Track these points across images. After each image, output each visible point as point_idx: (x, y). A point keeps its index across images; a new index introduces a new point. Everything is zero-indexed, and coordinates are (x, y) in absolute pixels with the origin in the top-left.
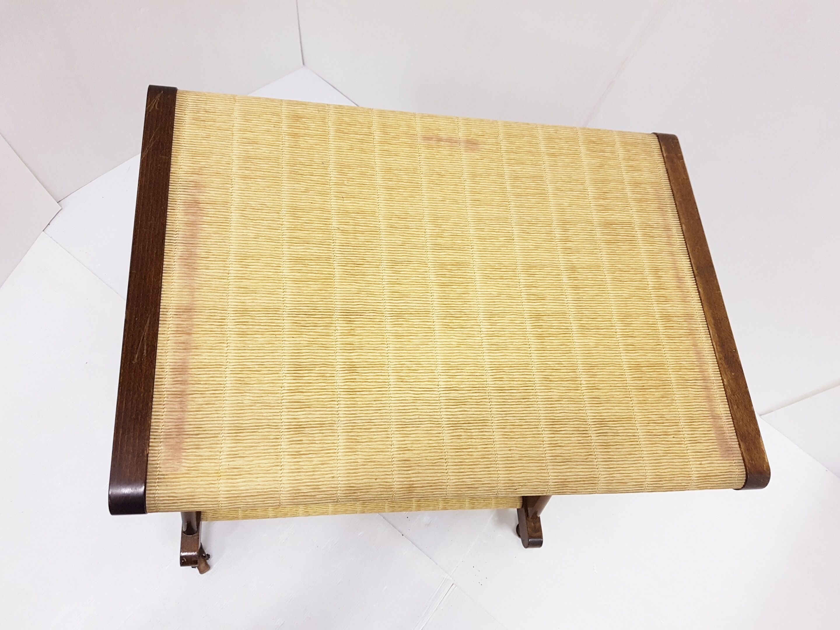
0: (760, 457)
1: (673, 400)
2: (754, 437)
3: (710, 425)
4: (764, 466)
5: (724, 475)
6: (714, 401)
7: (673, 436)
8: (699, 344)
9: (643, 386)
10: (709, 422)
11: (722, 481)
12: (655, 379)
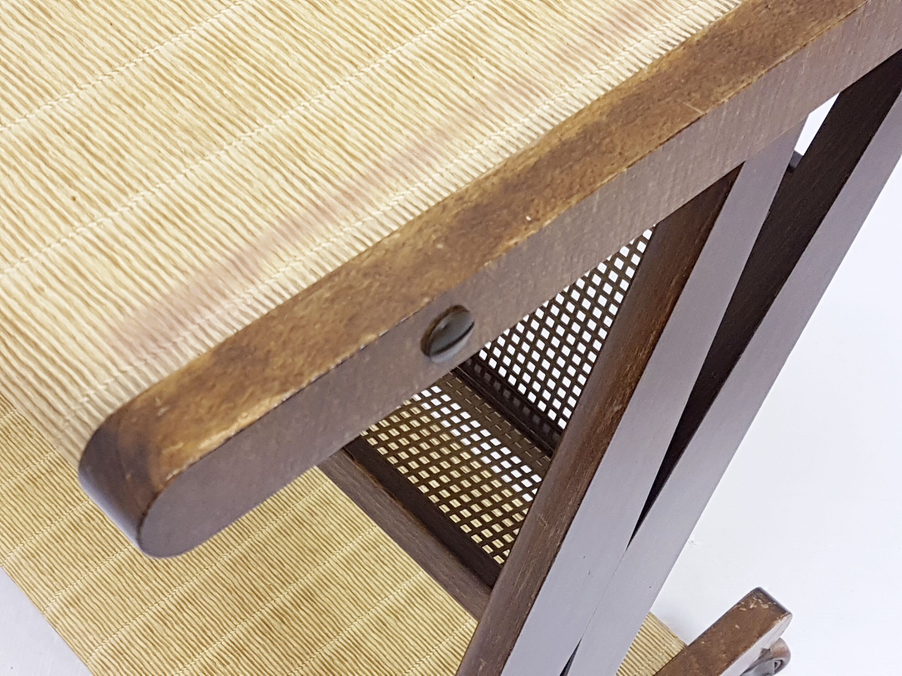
0: (199, 421)
1: (203, 155)
2: (266, 379)
3: (204, 265)
4: (174, 443)
5: (53, 362)
6: (299, 244)
7: (76, 194)
8: (456, 141)
9: (181, 82)
10: (210, 257)
11: (36, 376)
12: (230, 95)
